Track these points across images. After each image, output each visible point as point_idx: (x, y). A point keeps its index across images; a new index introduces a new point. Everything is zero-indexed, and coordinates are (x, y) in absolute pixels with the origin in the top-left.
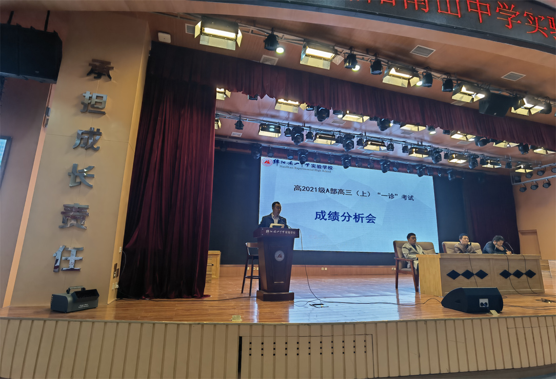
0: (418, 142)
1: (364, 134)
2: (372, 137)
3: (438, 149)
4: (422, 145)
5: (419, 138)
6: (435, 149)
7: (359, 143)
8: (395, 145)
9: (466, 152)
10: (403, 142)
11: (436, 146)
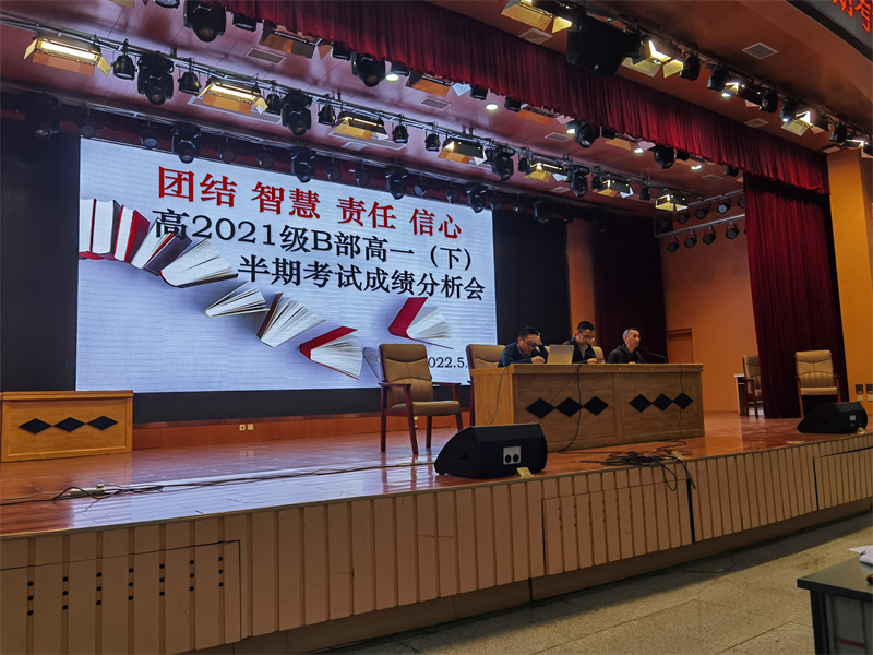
0: (464, 127)
1: (336, 98)
2: (355, 106)
3: (506, 147)
4: (471, 136)
5: (464, 119)
6: (500, 147)
7: (326, 117)
8: (410, 130)
9: (564, 160)
10: (429, 124)
11: (503, 141)
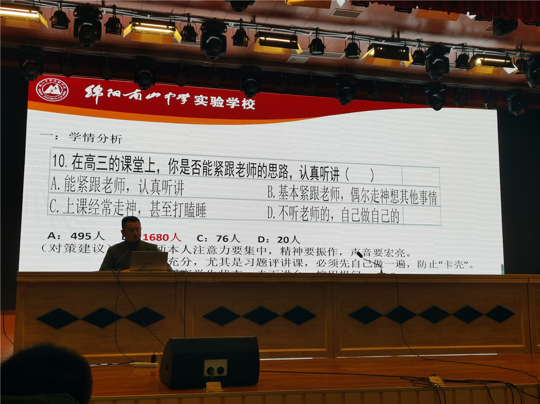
0: (393, 33)
3: (440, 45)
4: (399, 40)
8: (326, 41)
9: (517, 50)
10: (349, 33)
11: (435, 40)
